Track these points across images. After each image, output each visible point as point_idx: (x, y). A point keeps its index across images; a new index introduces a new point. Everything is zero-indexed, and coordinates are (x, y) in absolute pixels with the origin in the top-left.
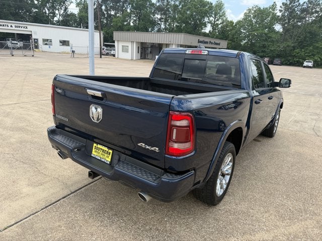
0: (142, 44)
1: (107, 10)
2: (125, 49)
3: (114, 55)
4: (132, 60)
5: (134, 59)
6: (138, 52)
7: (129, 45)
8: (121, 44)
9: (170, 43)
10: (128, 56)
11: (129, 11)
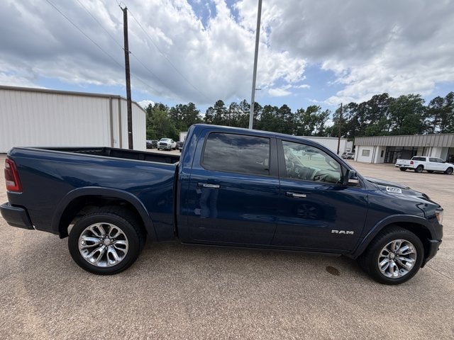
0: (388, 148)
1: (362, 121)
2: (366, 153)
3: (353, 159)
4: (372, 163)
5: (375, 162)
6: (382, 156)
7: (371, 149)
8: (362, 149)
9: (427, 146)
10: (368, 159)
11: (388, 118)
